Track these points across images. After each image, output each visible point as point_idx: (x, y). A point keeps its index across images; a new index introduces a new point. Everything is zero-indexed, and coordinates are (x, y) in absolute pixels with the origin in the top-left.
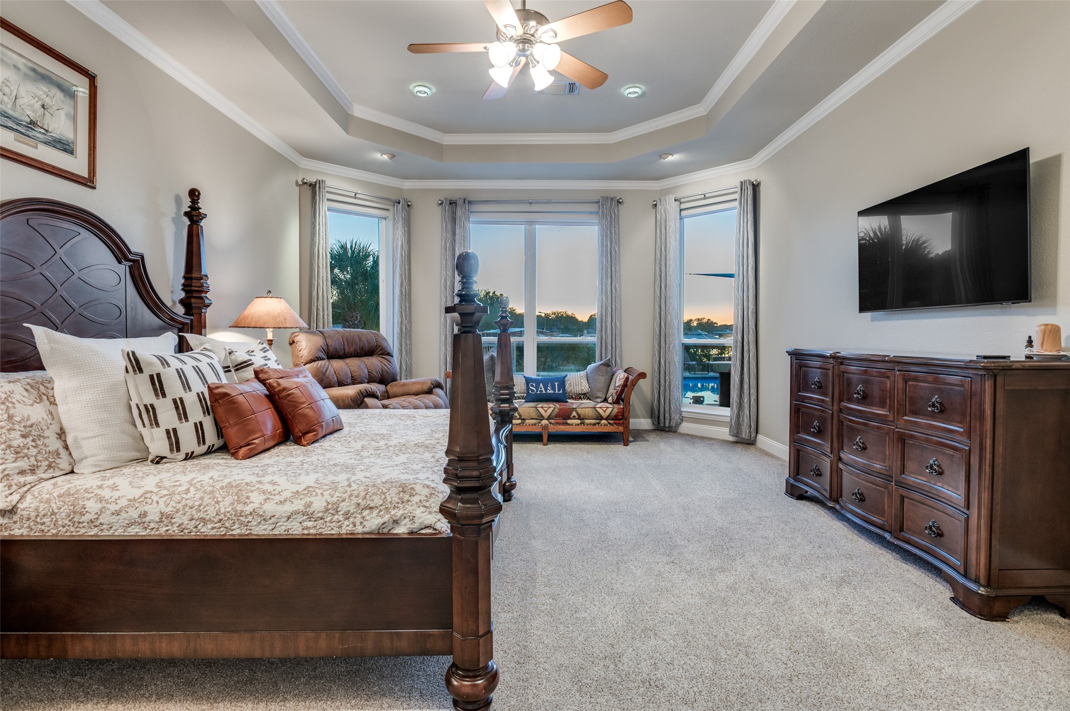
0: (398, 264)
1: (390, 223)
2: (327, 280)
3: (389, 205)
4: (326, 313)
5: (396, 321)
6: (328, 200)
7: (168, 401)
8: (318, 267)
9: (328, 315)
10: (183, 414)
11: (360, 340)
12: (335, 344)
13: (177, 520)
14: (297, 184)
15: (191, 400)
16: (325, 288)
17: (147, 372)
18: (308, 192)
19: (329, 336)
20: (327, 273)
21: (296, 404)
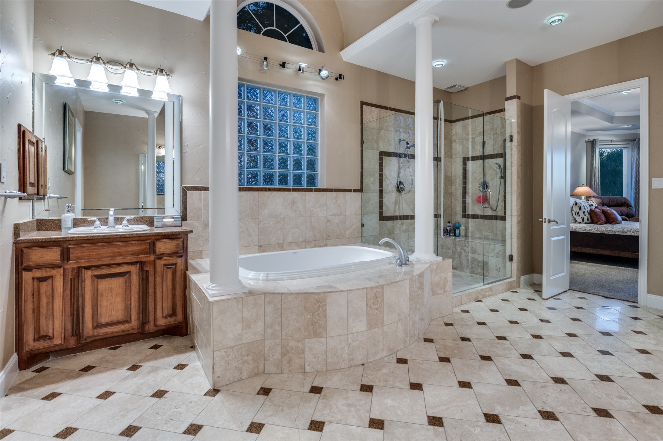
0: (634, 168)
1: (630, 150)
2: (599, 177)
3: (629, 142)
4: (598, 190)
5: (633, 192)
6: (599, 145)
7: (582, 211)
8: (595, 172)
9: (599, 191)
10: (585, 214)
11: (617, 200)
12: (606, 201)
13: (593, 230)
14: (586, 142)
15: (586, 211)
16: (598, 180)
17: (578, 205)
18: (590, 144)
19: (603, 199)
20: (599, 174)
21: (610, 215)
